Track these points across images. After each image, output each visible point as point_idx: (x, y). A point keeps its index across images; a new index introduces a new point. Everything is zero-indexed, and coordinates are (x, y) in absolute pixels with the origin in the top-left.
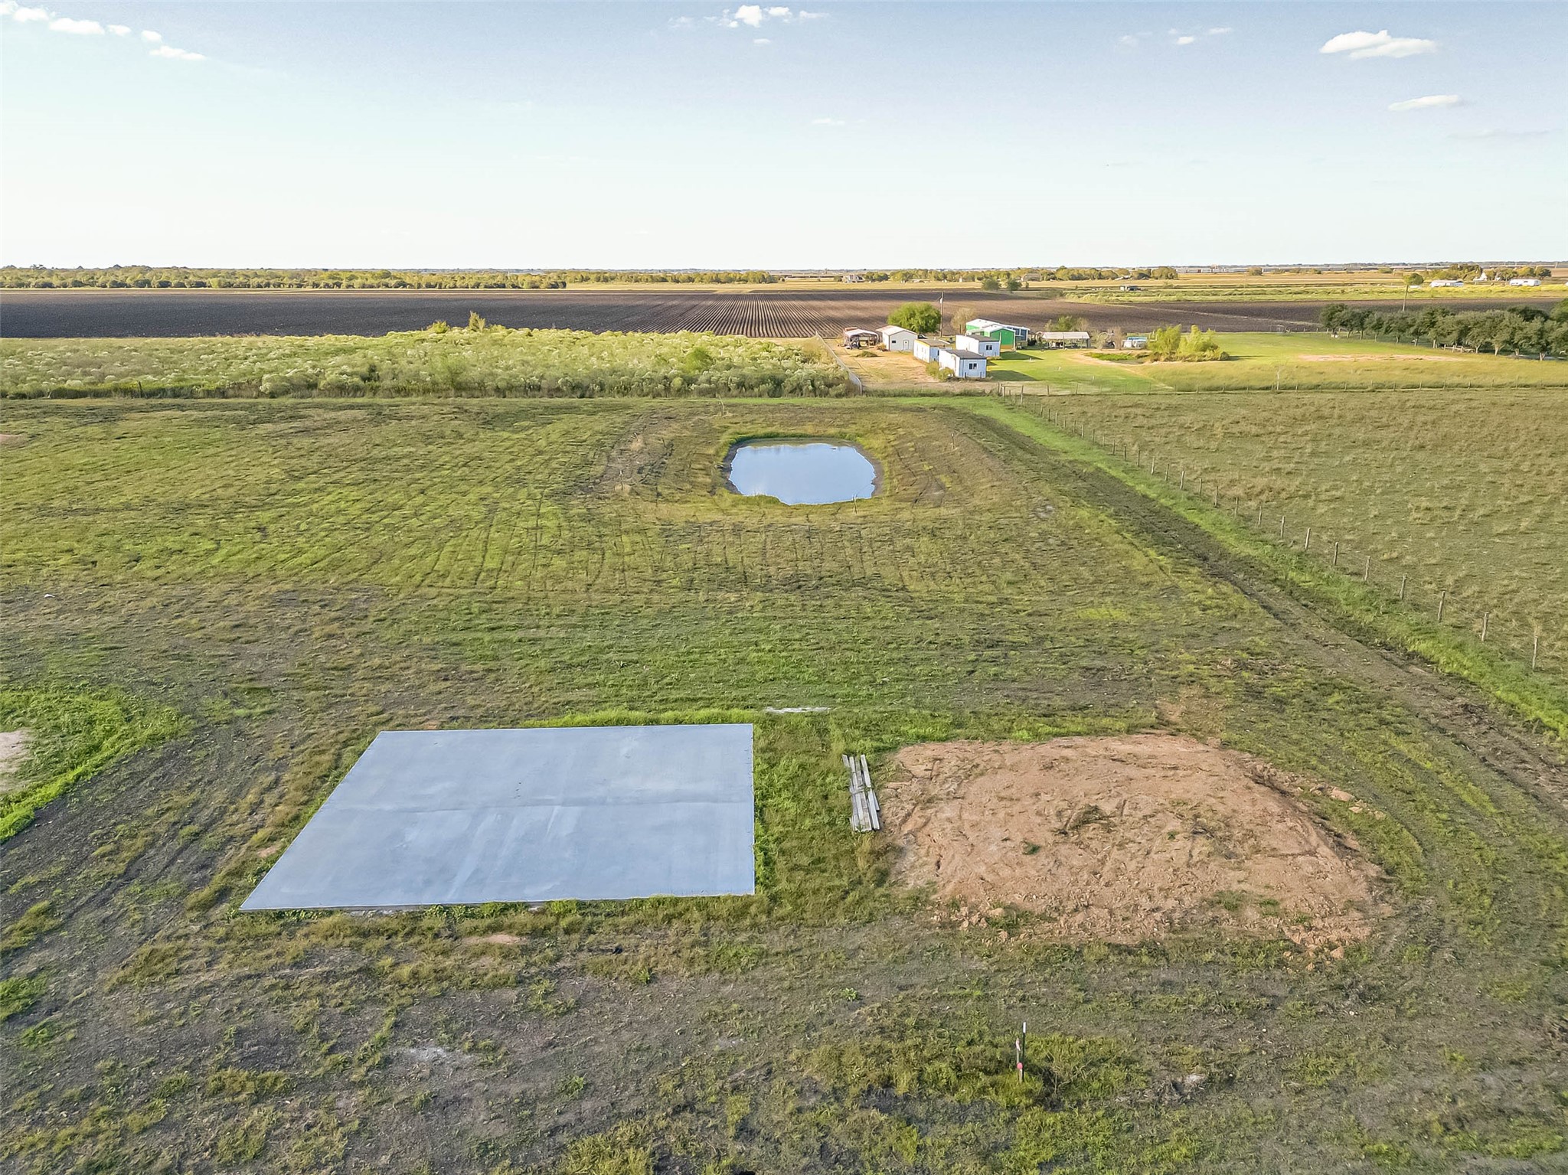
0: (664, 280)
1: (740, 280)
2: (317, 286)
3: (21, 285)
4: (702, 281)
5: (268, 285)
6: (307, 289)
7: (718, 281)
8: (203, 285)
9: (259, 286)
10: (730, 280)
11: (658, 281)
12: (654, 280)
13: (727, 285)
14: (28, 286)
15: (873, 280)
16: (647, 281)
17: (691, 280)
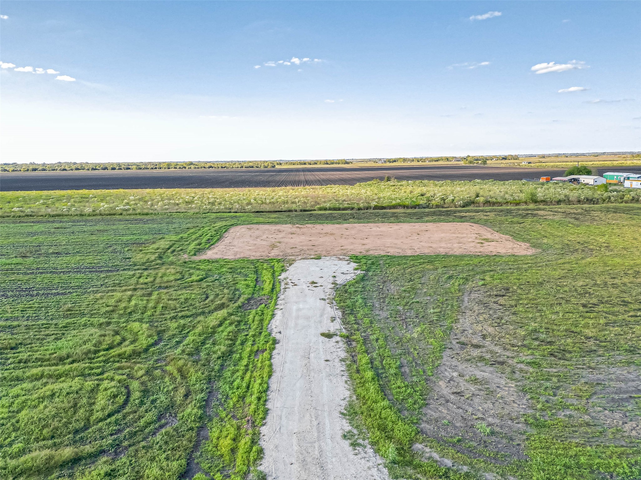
0: (305, 164)
1: (336, 163)
2: (176, 168)
3: (54, 170)
4: (320, 163)
5: (156, 168)
6: (172, 169)
7: (327, 164)
8: (129, 169)
9: (152, 169)
10: (332, 163)
11: (302, 164)
12: (301, 164)
13: (331, 165)
14: (57, 170)
15: (390, 162)
16: (298, 164)
17: (316, 164)
